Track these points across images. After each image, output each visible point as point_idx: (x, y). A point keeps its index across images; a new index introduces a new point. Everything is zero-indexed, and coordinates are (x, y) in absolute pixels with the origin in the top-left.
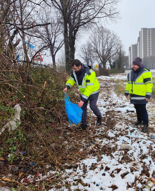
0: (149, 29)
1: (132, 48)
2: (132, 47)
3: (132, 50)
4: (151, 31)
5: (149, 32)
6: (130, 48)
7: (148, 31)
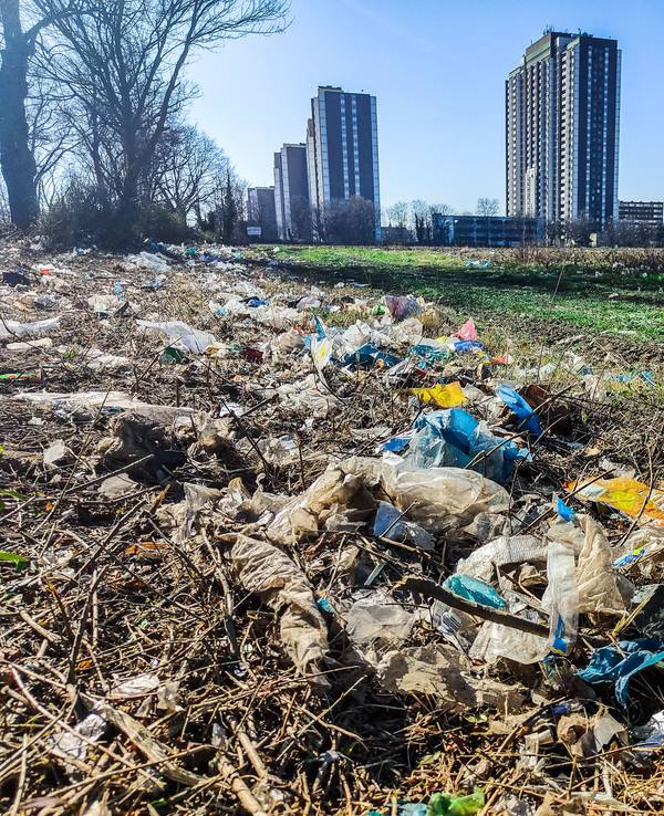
0: (348, 96)
1: (284, 159)
2: (285, 153)
3: (285, 166)
4: (354, 102)
5: (348, 105)
6: (278, 157)
7: (343, 102)
